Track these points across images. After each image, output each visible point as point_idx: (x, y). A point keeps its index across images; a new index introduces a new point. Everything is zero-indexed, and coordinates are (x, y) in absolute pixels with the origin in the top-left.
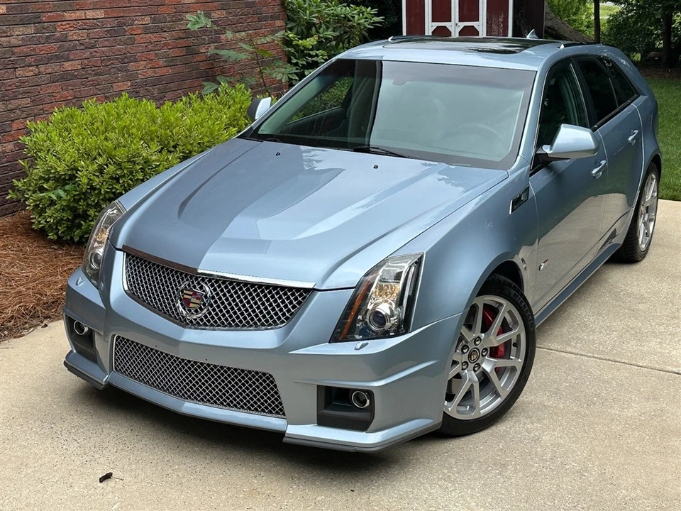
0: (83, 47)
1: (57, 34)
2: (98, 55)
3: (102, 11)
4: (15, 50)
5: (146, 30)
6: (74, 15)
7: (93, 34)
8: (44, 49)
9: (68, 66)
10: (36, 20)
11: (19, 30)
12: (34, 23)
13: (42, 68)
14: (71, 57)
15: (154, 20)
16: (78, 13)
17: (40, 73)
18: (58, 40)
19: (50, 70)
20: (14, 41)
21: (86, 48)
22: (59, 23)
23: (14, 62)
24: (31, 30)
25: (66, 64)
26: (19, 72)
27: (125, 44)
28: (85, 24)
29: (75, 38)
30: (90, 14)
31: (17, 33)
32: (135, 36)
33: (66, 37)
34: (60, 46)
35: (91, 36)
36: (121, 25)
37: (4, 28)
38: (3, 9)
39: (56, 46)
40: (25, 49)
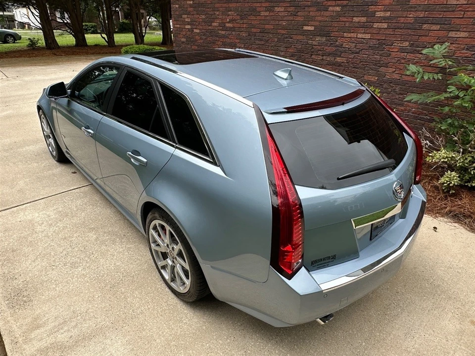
0: (350, 52)
1: (337, 43)
2: (359, 58)
3: (370, 35)
4: (314, 47)
5: (402, 50)
6: (349, 35)
7: (359, 46)
8: (329, 49)
9: (339, 59)
10: (328, 35)
11: (318, 38)
12: (326, 36)
13: (324, 57)
14: (342, 56)
15: (412, 45)
16: (352, 34)
17: (323, 59)
18: (337, 46)
19: (328, 59)
20: (314, 43)
21: (353, 53)
22: (339, 38)
23: (313, 52)
24: (324, 39)
25: (338, 58)
27: (381, 55)
28: (355, 40)
29: (347, 46)
30: (360, 36)
31: (317, 40)
32: (392, 53)
33: (342, 45)
34: (337, 49)
35: (357, 47)
36: (381, 44)
37: (311, 36)
38: (312, 28)
39: (334, 49)
40: (319, 48)
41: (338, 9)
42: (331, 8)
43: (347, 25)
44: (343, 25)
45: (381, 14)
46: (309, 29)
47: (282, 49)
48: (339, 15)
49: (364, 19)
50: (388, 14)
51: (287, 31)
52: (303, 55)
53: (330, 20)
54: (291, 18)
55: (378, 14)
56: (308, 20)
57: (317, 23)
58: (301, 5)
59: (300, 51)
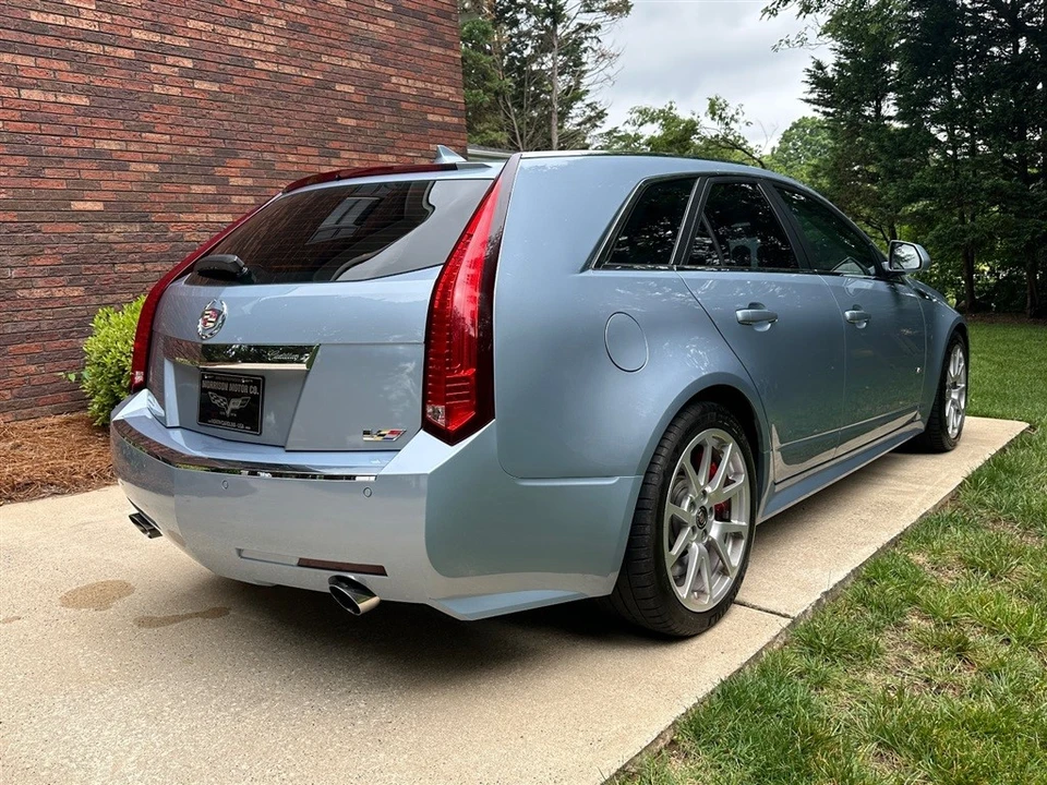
1: (170, 234)
3: (230, 215)
4: (115, 246)
6: (192, 218)
8: (154, 248)
10: (143, 219)
11: (120, 228)
12: (141, 222)
13: (149, 266)
16: (197, 216)
17: (146, 270)
18: (171, 240)
19: (160, 269)
20: (111, 237)
22: (173, 224)
23: (111, 258)
24: (137, 228)
26: (117, 268)
28: (207, 227)
29: (194, 239)
30: (213, 218)
31: (117, 230)
33: (182, 237)
34: (174, 246)
37: (101, 224)
38: (99, 206)
39: (168, 246)
40: (128, 246)
41: (151, 167)
42: (133, 166)
43: (182, 200)
44: (174, 200)
45: (239, 181)
46: (90, 208)
47: (9, 261)
48: (156, 180)
49: (211, 189)
50: (250, 182)
51: (16, 213)
52: (88, 269)
53: (139, 188)
54: (27, 183)
55: (233, 181)
56: (80, 188)
57: (110, 196)
58: (47, 152)
59: (73, 260)
